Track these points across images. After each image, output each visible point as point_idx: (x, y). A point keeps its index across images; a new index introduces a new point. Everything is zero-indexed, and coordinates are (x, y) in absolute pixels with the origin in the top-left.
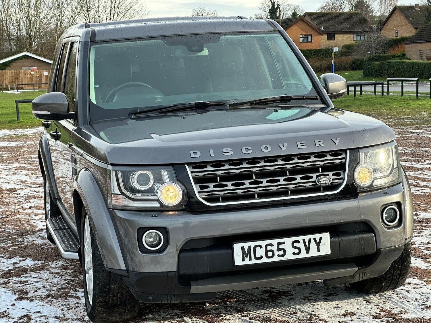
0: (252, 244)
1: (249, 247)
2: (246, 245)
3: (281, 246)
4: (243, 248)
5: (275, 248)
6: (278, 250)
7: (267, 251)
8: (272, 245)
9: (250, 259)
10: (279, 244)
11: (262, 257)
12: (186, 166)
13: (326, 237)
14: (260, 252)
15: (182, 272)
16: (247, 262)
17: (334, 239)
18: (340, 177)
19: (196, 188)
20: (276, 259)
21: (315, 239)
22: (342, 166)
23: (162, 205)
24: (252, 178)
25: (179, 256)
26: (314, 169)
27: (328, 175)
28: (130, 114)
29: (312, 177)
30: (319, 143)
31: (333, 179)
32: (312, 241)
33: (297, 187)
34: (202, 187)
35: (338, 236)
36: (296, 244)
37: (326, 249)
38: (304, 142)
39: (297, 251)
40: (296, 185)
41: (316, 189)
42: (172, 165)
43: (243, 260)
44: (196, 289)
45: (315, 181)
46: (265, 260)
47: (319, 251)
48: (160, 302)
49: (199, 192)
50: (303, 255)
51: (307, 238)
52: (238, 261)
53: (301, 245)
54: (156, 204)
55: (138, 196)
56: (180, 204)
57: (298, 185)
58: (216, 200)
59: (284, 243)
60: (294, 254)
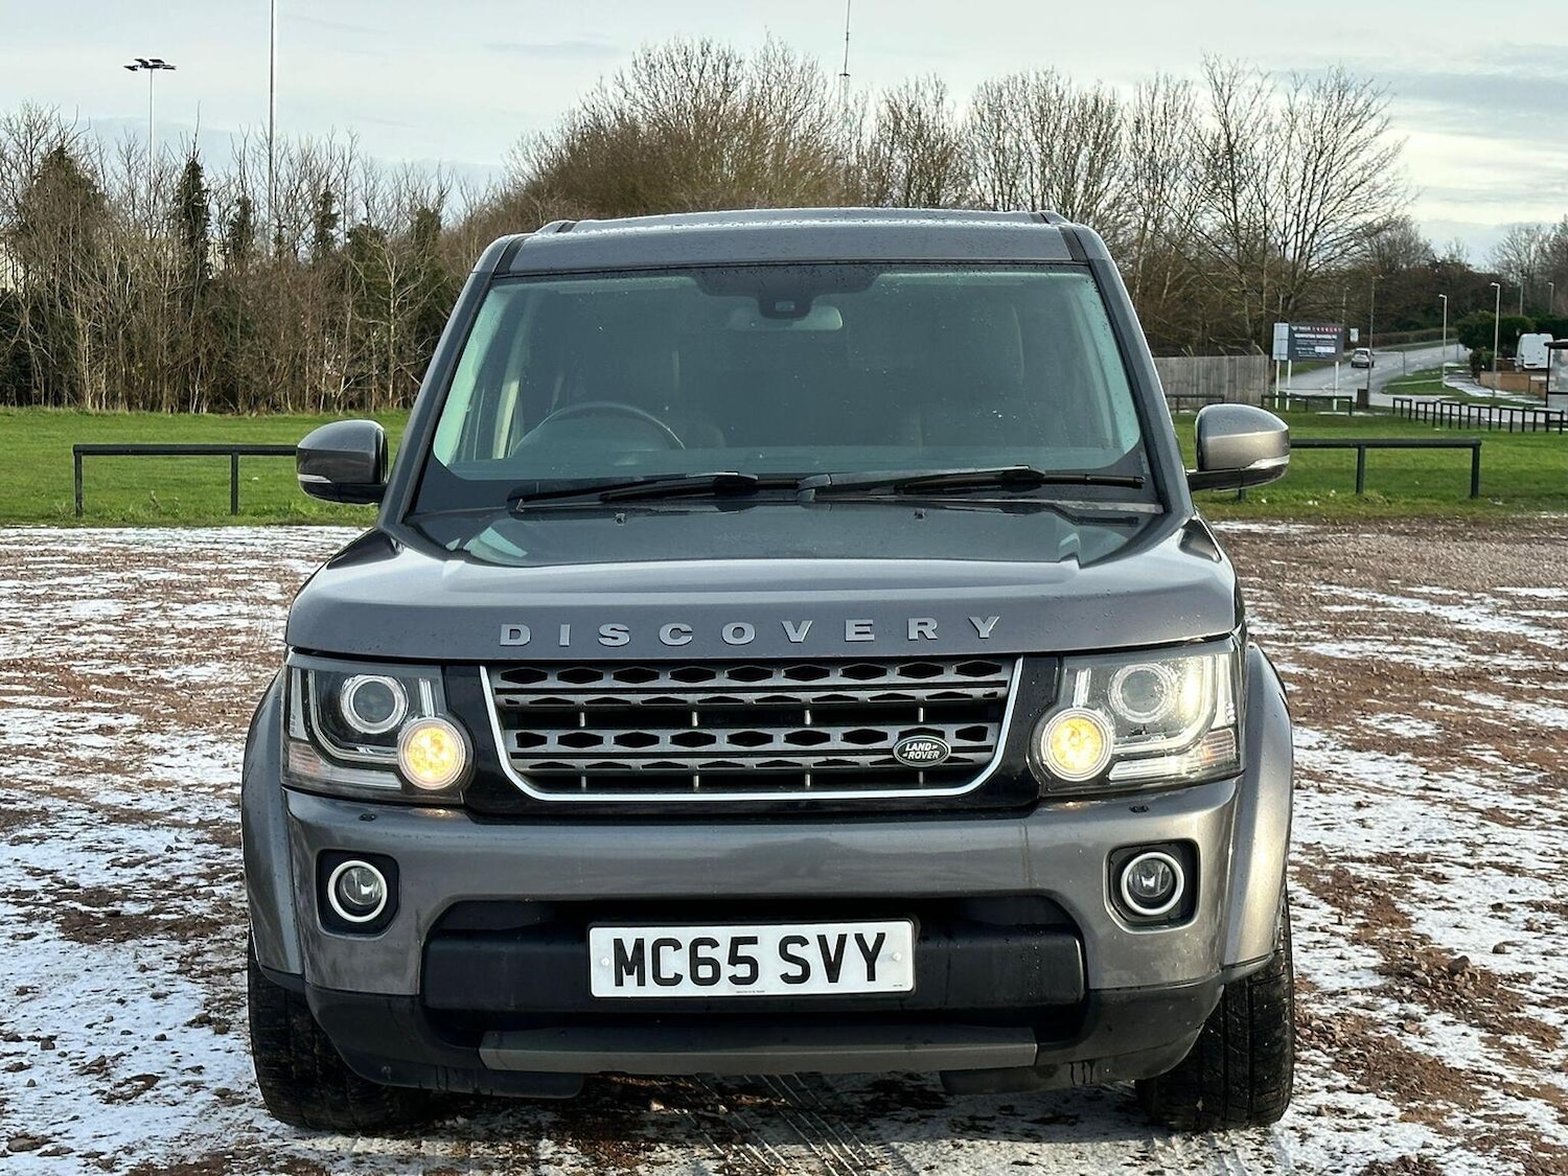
0: (651, 934)
1: (639, 944)
2: (629, 935)
3: (743, 951)
4: (619, 944)
5: (721, 954)
6: (734, 960)
7: (695, 961)
8: (713, 943)
9: (641, 982)
10: (736, 942)
11: (677, 979)
12: (483, 670)
13: (900, 935)
14: (674, 962)
15: (434, 1001)
16: (631, 989)
17: (930, 945)
18: (982, 743)
19: (503, 743)
20: (723, 989)
21: (860, 938)
22: (992, 709)
23: (408, 786)
24: (689, 724)
25: (425, 950)
26: (899, 711)
27: (941, 734)
28: (512, 499)
29: (883, 737)
30: (921, 628)
31: (955, 749)
32: (851, 946)
33: (828, 763)
34: (524, 740)
35: (950, 936)
36: (793, 949)
37: (897, 973)
38: (871, 622)
39: (797, 970)
40: (823, 759)
41: (907, 777)
42: (443, 664)
43: (619, 982)
44: (495, 1055)
45: (889, 751)
46: (687, 989)
47: (871, 976)
48: (416, 1086)
49: (514, 756)
50: (818, 984)
51: (832, 931)
52: (603, 984)
53: (812, 954)
54: (390, 781)
55: (364, 753)
56: (450, 791)
57: (831, 758)
58: (569, 782)
59: (753, 941)
60: (786, 978)
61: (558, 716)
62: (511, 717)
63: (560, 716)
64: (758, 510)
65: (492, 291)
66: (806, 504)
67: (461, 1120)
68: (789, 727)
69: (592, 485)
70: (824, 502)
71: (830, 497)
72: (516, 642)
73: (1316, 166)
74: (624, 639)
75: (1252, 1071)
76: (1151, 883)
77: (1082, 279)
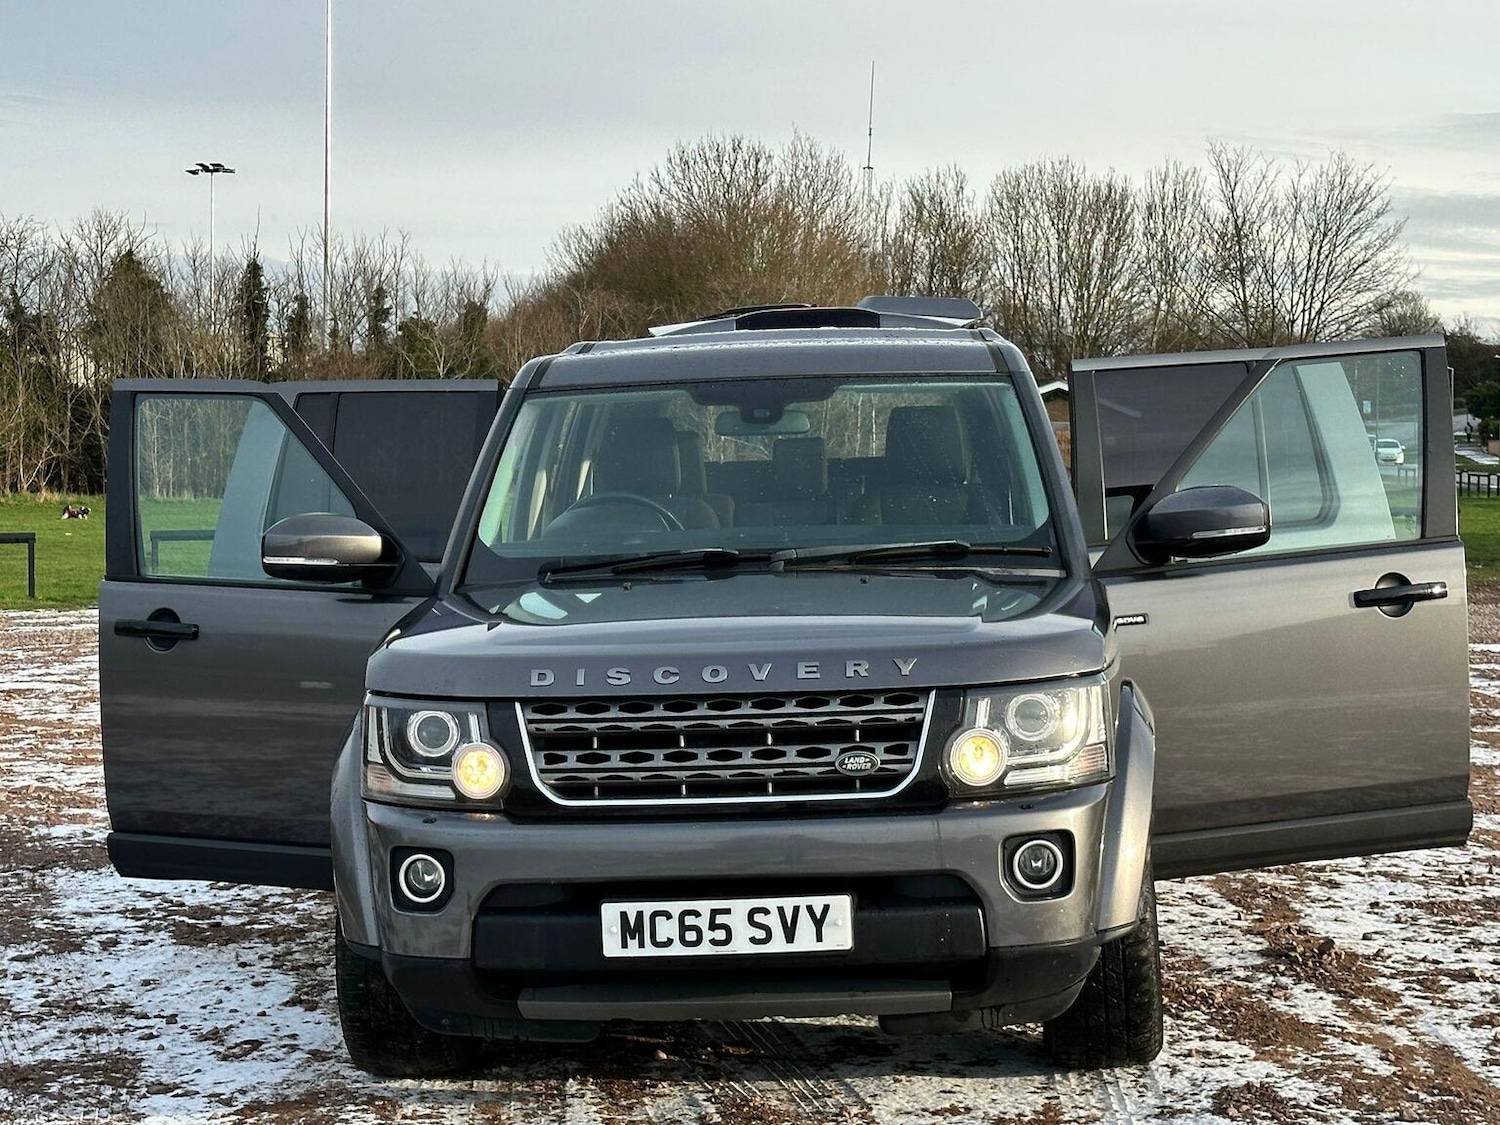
0: (648, 907)
1: (640, 914)
2: (631, 908)
3: (720, 919)
4: (624, 915)
5: (703, 922)
6: (713, 926)
7: (683, 928)
8: (697, 914)
9: (642, 945)
10: (714, 912)
11: (670, 942)
12: (518, 706)
13: (841, 906)
14: (667, 929)
15: (480, 963)
16: (633, 950)
17: (865, 914)
18: (905, 757)
19: (533, 762)
20: (705, 949)
21: (810, 909)
22: (912, 730)
23: (461, 797)
24: (677, 745)
25: (475, 923)
26: (839, 733)
27: (872, 750)
28: (542, 572)
29: (827, 753)
30: (857, 668)
31: (883, 762)
32: (804, 915)
33: (785, 773)
34: (550, 759)
35: (881, 908)
36: (759, 918)
37: (840, 936)
38: (818, 664)
39: (761, 934)
40: (781, 770)
41: (846, 783)
42: (487, 701)
43: (625, 945)
44: (532, 1007)
45: (832, 764)
46: (677, 950)
47: (819, 938)
48: (469, 1035)
49: (542, 771)
50: (778, 945)
51: (788, 903)
52: (612, 947)
53: (773, 921)
54: (446, 793)
55: (426, 771)
56: (493, 799)
57: (787, 770)
58: (585, 791)
59: (728, 911)
60: (753, 940)
61: (576, 740)
62: (539, 741)
63: (578, 740)
64: (739, 578)
65: (525, 404)
66: (777, 573)
67: (504, 1069)
68: (754, 745)
69: (607, 560)
70: (791, 571)
71: (795, 567)
72: (542, 683)
73: (1321, 247)
74: (626, 679)
75: (1127, 1016)
76: (1039, 864)
77: (1004, 388)
